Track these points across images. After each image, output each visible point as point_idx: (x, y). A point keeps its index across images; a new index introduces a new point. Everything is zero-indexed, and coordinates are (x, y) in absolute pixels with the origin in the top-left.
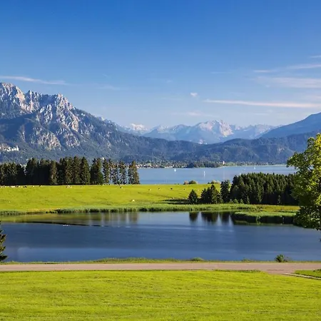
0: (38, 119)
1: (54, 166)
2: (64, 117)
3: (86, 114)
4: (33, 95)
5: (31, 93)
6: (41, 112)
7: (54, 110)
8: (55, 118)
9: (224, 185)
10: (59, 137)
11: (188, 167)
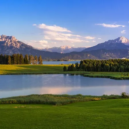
0: (5, 44)
1: (10, 57)
2: (14, 44)
3: (22, 43)
4: (4, 36)
5: (3, 36)
6: (7, 42)
7: (11, 41)
8: (11, 44)
9: (77, 64)
10: (13, 51)
11: (57, 61)
